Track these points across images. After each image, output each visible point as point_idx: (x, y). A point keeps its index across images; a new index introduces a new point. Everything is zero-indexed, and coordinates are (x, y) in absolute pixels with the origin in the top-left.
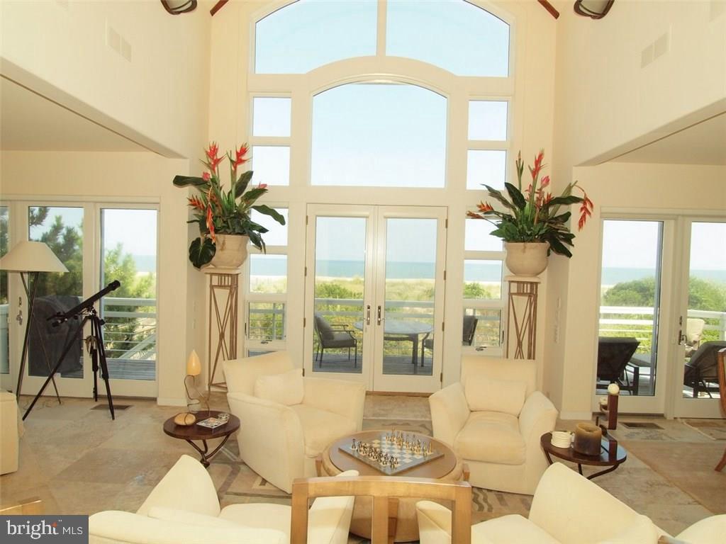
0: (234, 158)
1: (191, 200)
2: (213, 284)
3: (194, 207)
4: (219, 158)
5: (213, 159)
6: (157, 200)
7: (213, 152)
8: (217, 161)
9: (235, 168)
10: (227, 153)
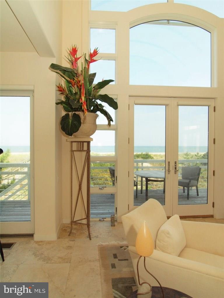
0: (87, 58)
1: (58, 87)
2: (73, 149)
3: (61, 92)
4: (78, 57)
5: (74, 57)
6: (31, 88)
7: (74, 51)
8: (77, 59)
9: (89, 66)
10: (84, 54)
